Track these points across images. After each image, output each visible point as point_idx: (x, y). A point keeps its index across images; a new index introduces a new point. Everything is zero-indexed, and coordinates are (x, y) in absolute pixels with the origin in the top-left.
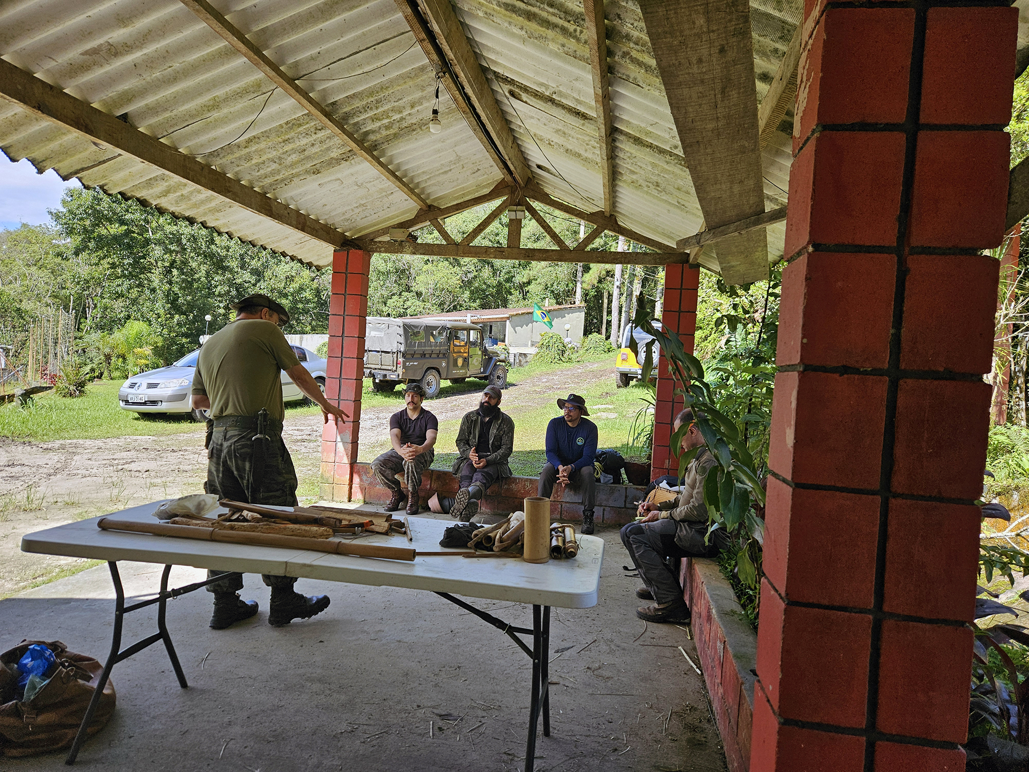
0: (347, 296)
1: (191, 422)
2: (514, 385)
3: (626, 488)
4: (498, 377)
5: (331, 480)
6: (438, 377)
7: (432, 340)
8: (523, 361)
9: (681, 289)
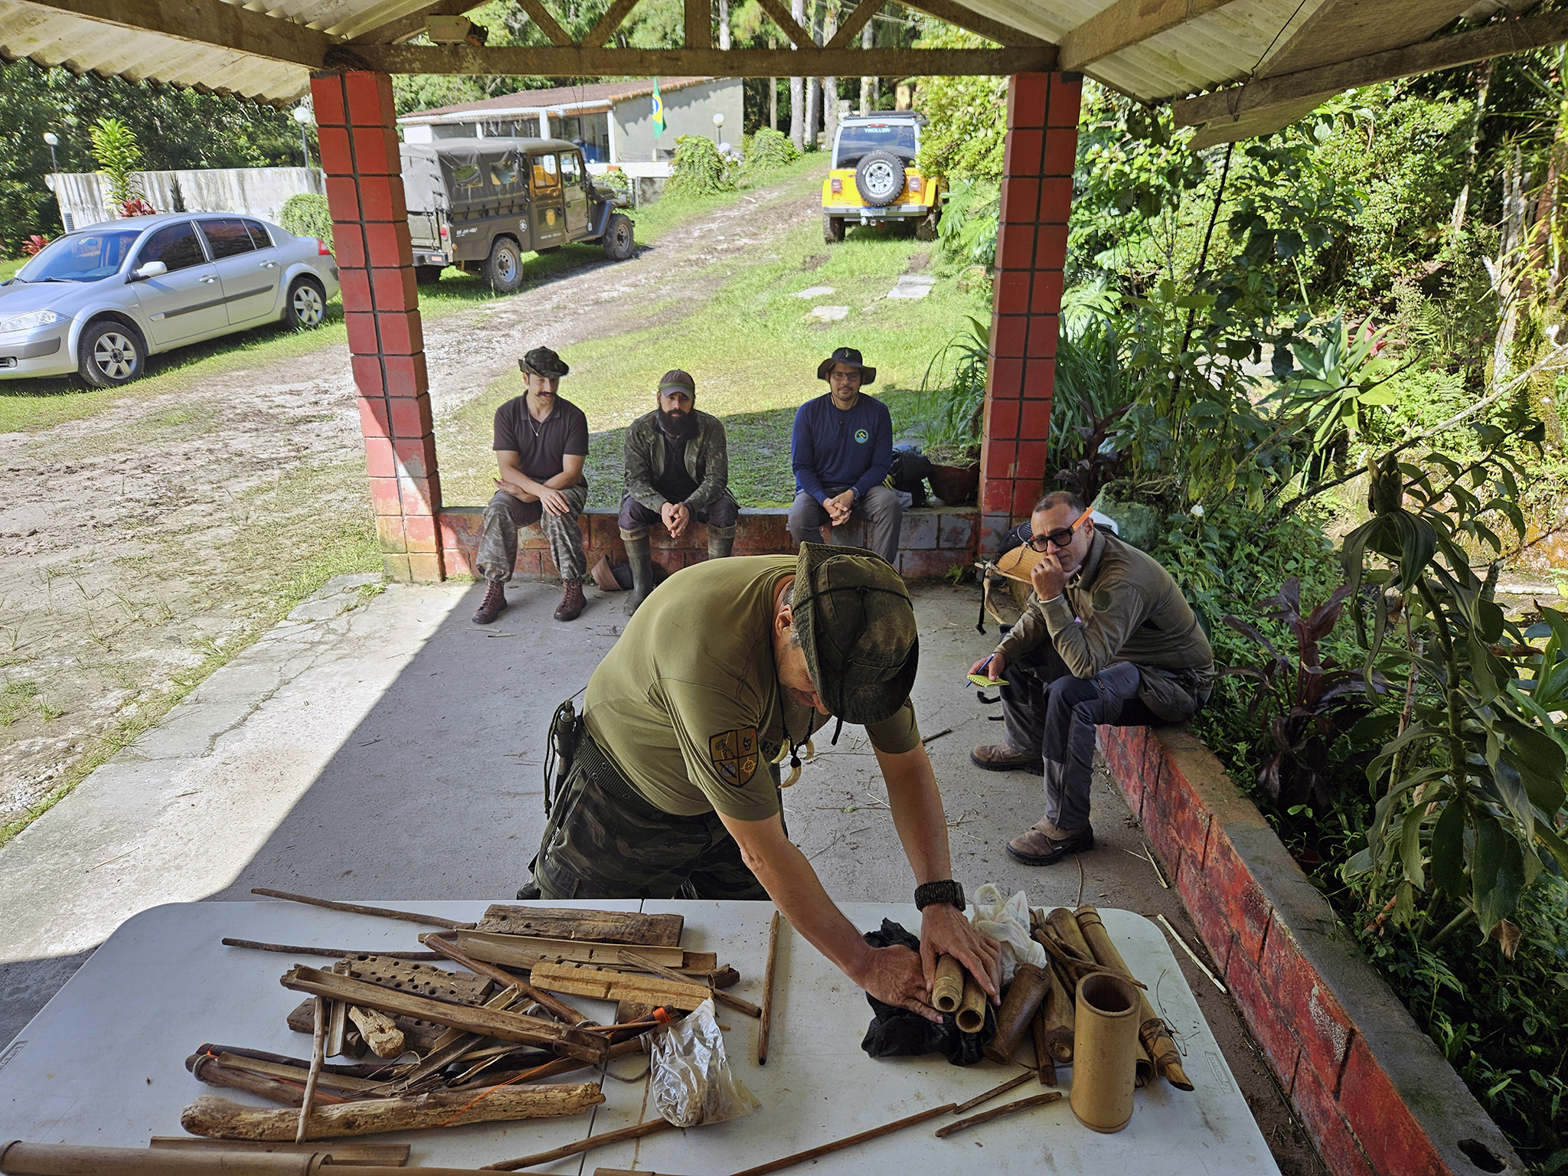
0: (360, 180)
1: (84, 392)
2: (646, 248)
3: (939, 516)
4: (620, 238)
5: (401, 547)
6: (516, 251)
7: (496, 181)
8: (649, 192)
9: (1045, 128)
